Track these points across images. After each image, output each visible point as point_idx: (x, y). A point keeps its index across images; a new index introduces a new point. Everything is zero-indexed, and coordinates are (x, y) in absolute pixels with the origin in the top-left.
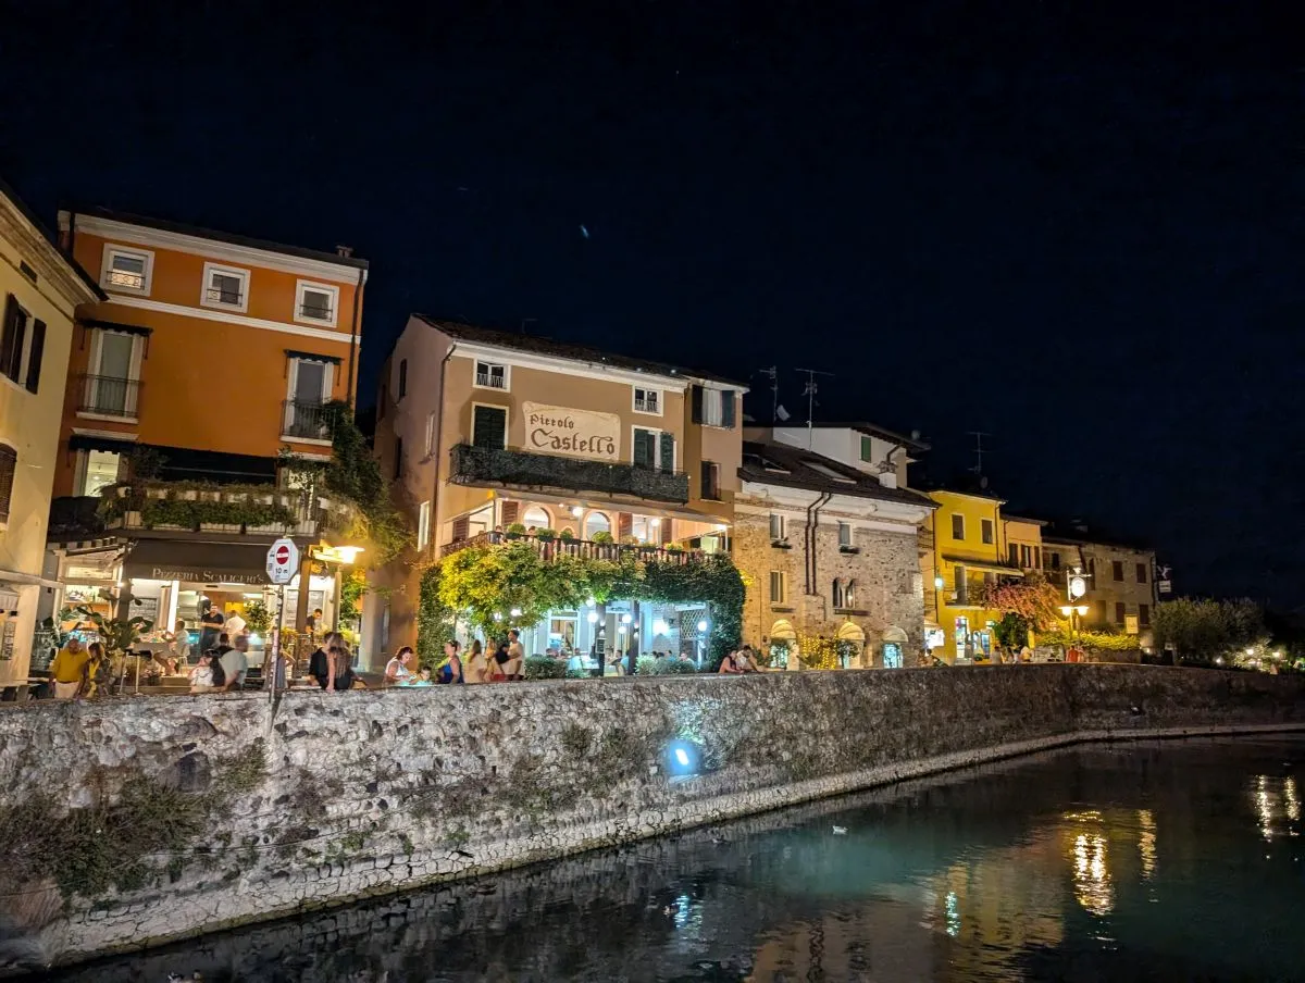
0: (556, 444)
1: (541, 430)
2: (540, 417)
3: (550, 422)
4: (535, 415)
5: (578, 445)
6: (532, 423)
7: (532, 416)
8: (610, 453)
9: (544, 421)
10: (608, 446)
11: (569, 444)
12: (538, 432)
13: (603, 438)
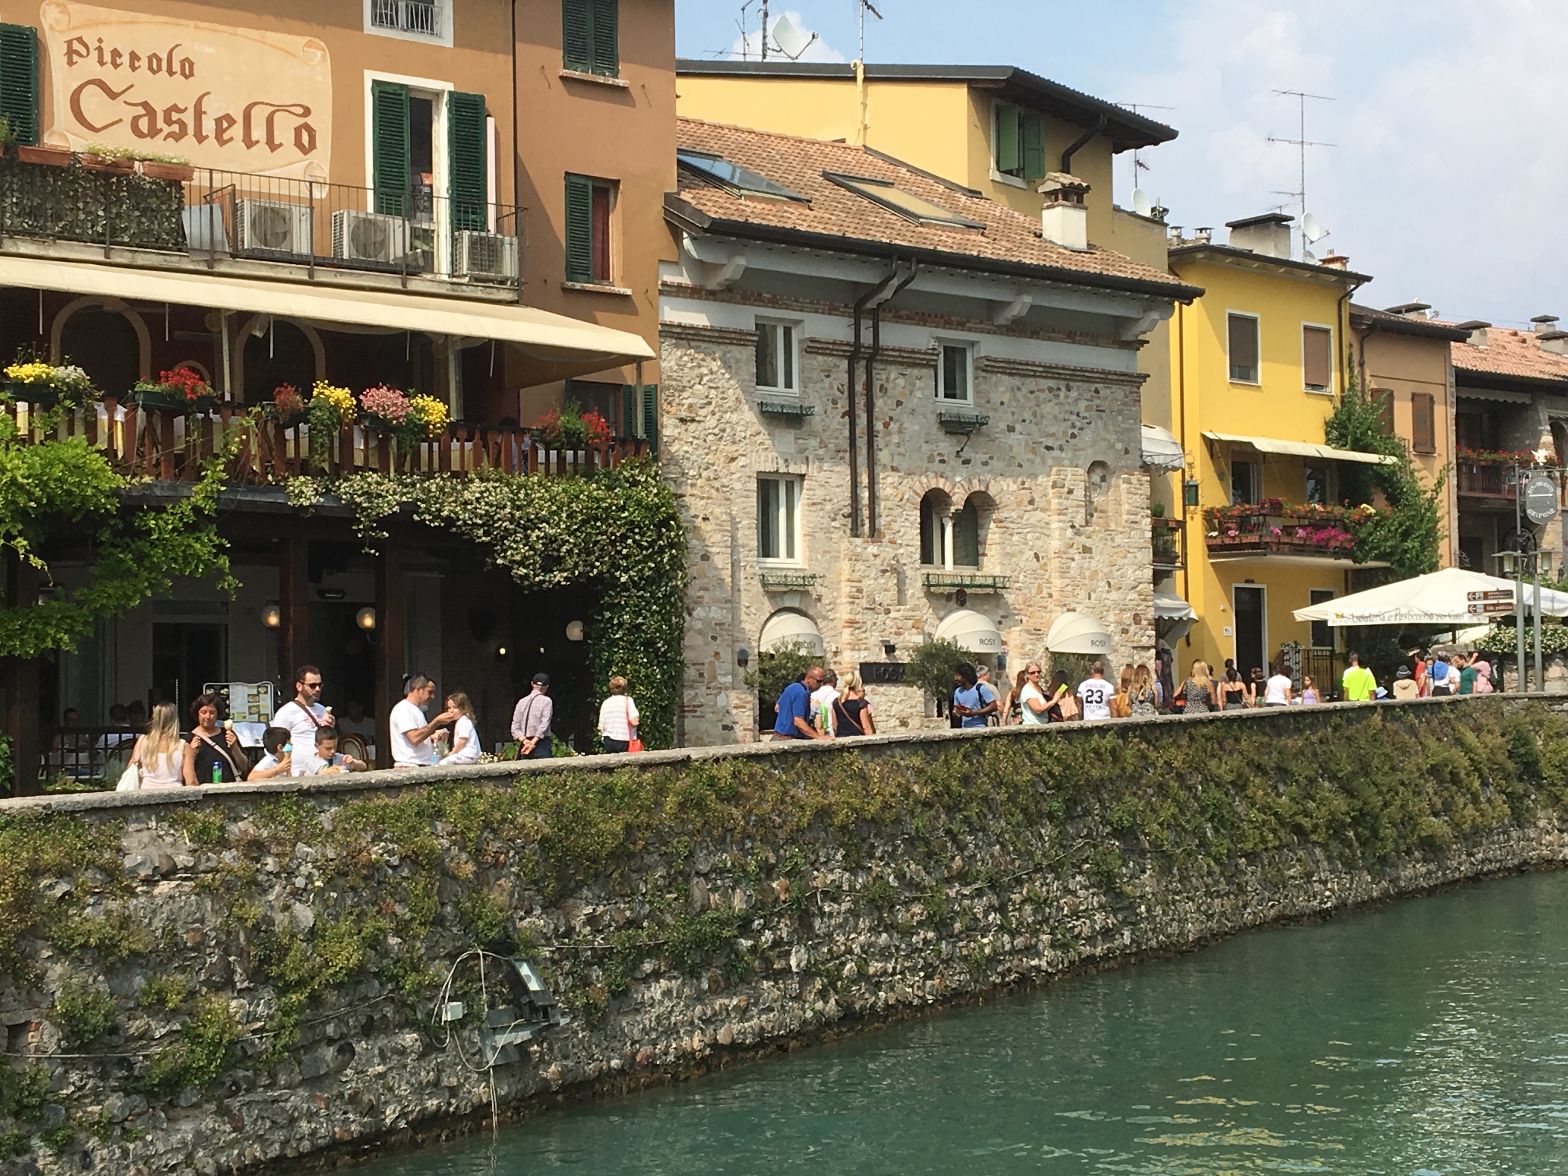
0: (144, 124)
1: (101, 84)
2: (93, 44)
3: (125, 59)
4: (80, 40)
5: (209, 127)
6: (71, 63)
7: (69, 43)
8: (305, 151)
9: (107, 57)
10: (298, 131)
11: (182, 125)
12: (92, 88)
13: (281, 108)
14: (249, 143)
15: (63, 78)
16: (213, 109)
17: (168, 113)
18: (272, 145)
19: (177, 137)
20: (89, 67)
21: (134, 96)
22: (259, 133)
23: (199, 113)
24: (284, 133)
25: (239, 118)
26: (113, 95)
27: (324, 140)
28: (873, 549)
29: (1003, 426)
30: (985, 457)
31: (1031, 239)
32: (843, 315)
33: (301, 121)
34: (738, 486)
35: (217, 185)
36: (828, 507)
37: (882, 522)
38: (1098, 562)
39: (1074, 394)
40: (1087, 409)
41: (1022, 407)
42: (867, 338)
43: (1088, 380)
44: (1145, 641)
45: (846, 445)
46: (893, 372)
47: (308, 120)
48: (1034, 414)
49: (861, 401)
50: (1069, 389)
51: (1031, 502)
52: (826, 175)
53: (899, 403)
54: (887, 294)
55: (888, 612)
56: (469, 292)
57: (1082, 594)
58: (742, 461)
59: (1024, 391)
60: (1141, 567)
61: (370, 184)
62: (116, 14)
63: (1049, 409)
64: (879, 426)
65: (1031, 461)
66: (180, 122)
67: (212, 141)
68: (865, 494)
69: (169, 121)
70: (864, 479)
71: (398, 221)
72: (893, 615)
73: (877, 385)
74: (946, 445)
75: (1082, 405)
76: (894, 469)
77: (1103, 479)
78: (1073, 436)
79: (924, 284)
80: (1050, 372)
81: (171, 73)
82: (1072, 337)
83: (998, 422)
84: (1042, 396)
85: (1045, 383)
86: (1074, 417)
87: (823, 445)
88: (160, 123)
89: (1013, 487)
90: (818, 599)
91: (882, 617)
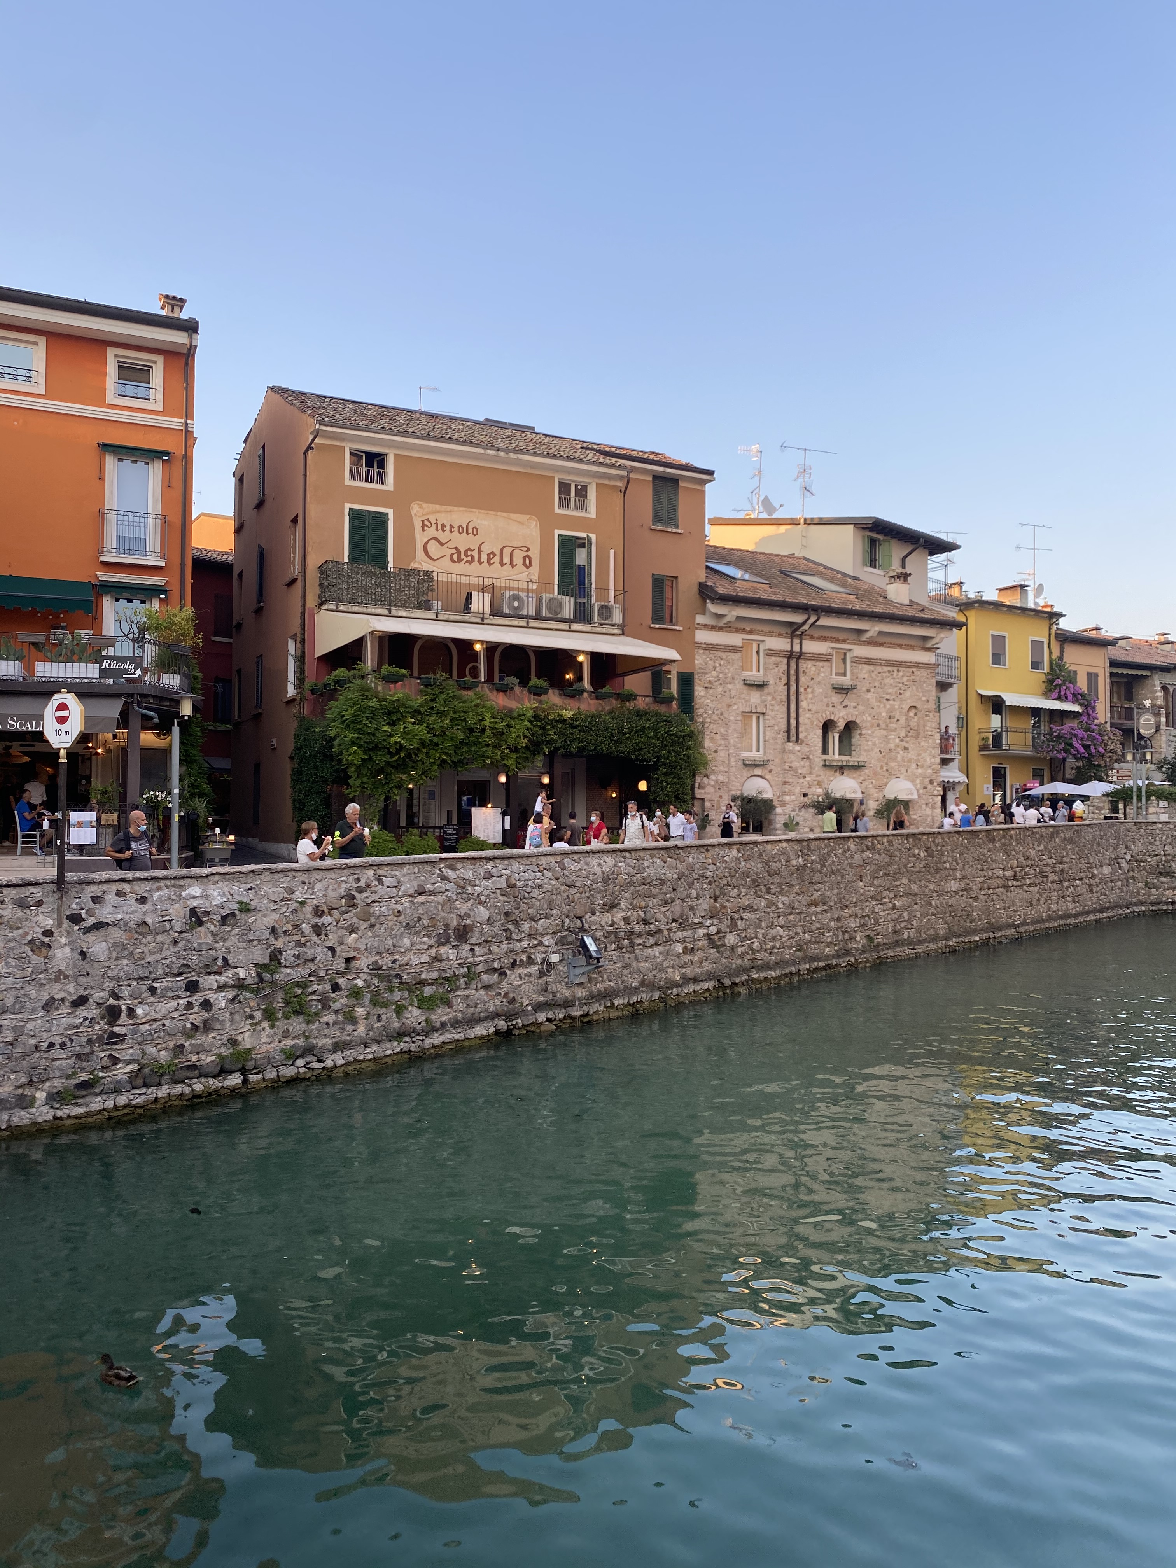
0: (455, 557)
1: (436, 539)
2: (433, 522)
4: (428, 520)
5: (484, 557)
6: (424, 530)
7: (423, 521)
8: (527, 567)
9: (440, 527)
10: (524, 558)
11: (473, 557)
12: (433, 541)
13: (517, 548)
14: (502, 564)
15: (420, 538)
16: (486, 549)
17: (466, 552)
18: (512, 565)
19: (470, 562)
20: (431, 532)
21: (451, 544)
22: (506, 560)
23: (480, 552)
24: (518, 560)
25: (498, 553)
26: (442, 544)
27: (536, 562)
28: (797, 748)
29: (864, 689)
30: (855, 704)
31: (881, 599)
32: (785, 637)
33: (526, 554)
34: (732, 718)
35: (486, 583)
36: (776, 728)
37: (801, 736)
38: (912, 755)
39: (901, 674)
40: (908, 681)
41: (875, 680)
42: (796, 648)
43: (909, 667)
44: (936, 793)
45: (785, 698)
46: (810, 664)
47: (529, 553)
48: (881, 684)
49: (793, 678)
50: (898, 671)
51: (878, 725)
52: (781, 572)
53: (812, 679)
54: (806, 627)
55: (804, 777)
56: (599, 630)
57: (903, 770)
58: (736, 707)
59: (875, 673)
60: (934, 757)
61: (556, 582)
62: (444, 507)
63: (888, 681)
64: (801, 690)
65: (879, 706)
66: (471, 555)
67: (485, 564)
68: (793, 722)
69: (466, 556)
70: (793, 715)
71: (568, 598)
72: (807, 779)
73: (801, 670)
74: (836, 698)
75: (905, 679)
76: (809, 710)
77: (916, 714)
78: (900, 694)
79: (825, 621)
80: (889, 663)
81: (468, 533)
82: (900, 646)
83: (862, 688)
84: (884, 675)
85: (886, 669)
86: (901, 685)
87: (774, 699)
89: (869, 719)
90: (771, 771)
91: (802, 780)
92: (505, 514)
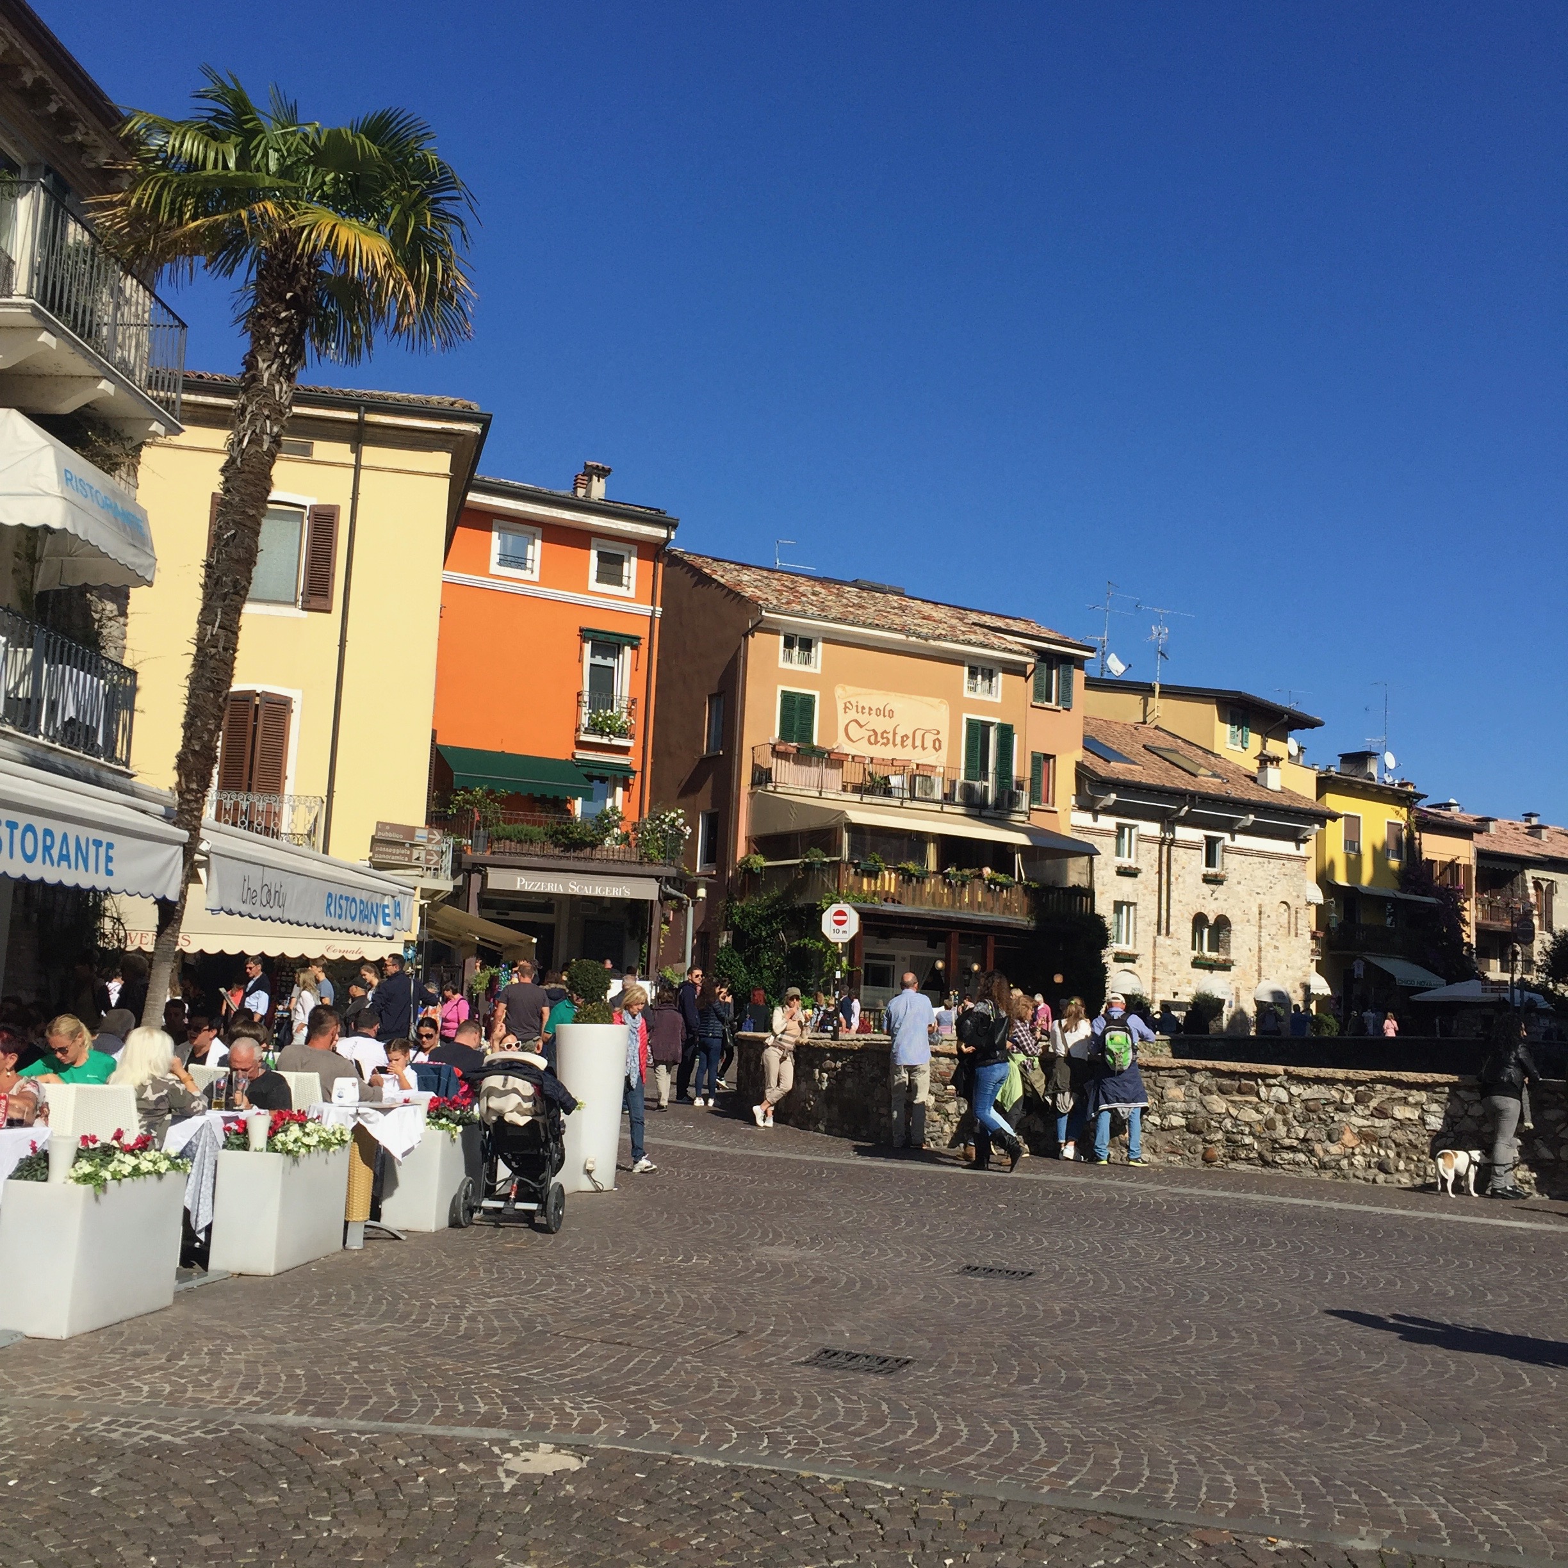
0: (872, 740)
1: (857, 721)
3: (867, 710)
4: (849, 702)
5: (898, 740)
6: (846, 712)
7: (846, 704)
8: (937, 750)
9: (860, 710)
10: (934, 741)
11: (888, 739)
12: (853, 723)
13: (928, 731)
14: (914, 747)
15: (842, 719)
16: (901, 732)
17: (882, 734)
18: (924, 748)
19: (885, 744)
20: (852, 714)
21: (868, 727)
22: (918, 743)
23: (895, 734)
24: (929, 743)
25: (911, 736)
26: (861, 726)
27: (945, 745)
28: (1168, 942)
29: (1235, 881)
30: (1225, 897)
31: (1251, 784)
32: (1158, 823)
33: (936, 737)
34: (1104, 907)
36: (1147, 919)
37: (1172, 928)
39: (1271, 866)
40: (1279, 873)
41: (1245, 871)
42: (1169, 835)
45: (1157, 888)
46: (1181, 852)
47: (939, 737)
48: (1251, 875)
49: (1164, 867)
50: (1269, 863)
51: (1248, 921)
52: (1144, 746)
53: (1183, 868)
54: (1181, 814)
55: (1174, 975)
57: (1274, 971)
58: (1107, 895)
59: (1246, 863)
60: (1304, 958)
61: (963, 766)
62: (864, 690)
63: (1259, 873)
64: (1173, 879)
65: (1249, 900)
67: (899, 746)
68: (1164, 914)
69: (882, 738)
70: (1164, 906)
72: (1177, 977)
73: (1173, 858)
74: (1207, 888)
75: (1276, 872)
76: (1180, 902)
77: (1286, 911)
78: (1271, 887)
79: (1200, 808)
80: (1260, 854)
81: (884, 716)
82: (1272, 836)
83: (1232, 879)
84: (1255, 866)
85: (1257, 860)
86: (1271, 878)
87: (1146, 888)
88: (879, 738)
89: (1239, 913)
90: (1141, 966)
91: (1172, 977)
92: (918, 698)
